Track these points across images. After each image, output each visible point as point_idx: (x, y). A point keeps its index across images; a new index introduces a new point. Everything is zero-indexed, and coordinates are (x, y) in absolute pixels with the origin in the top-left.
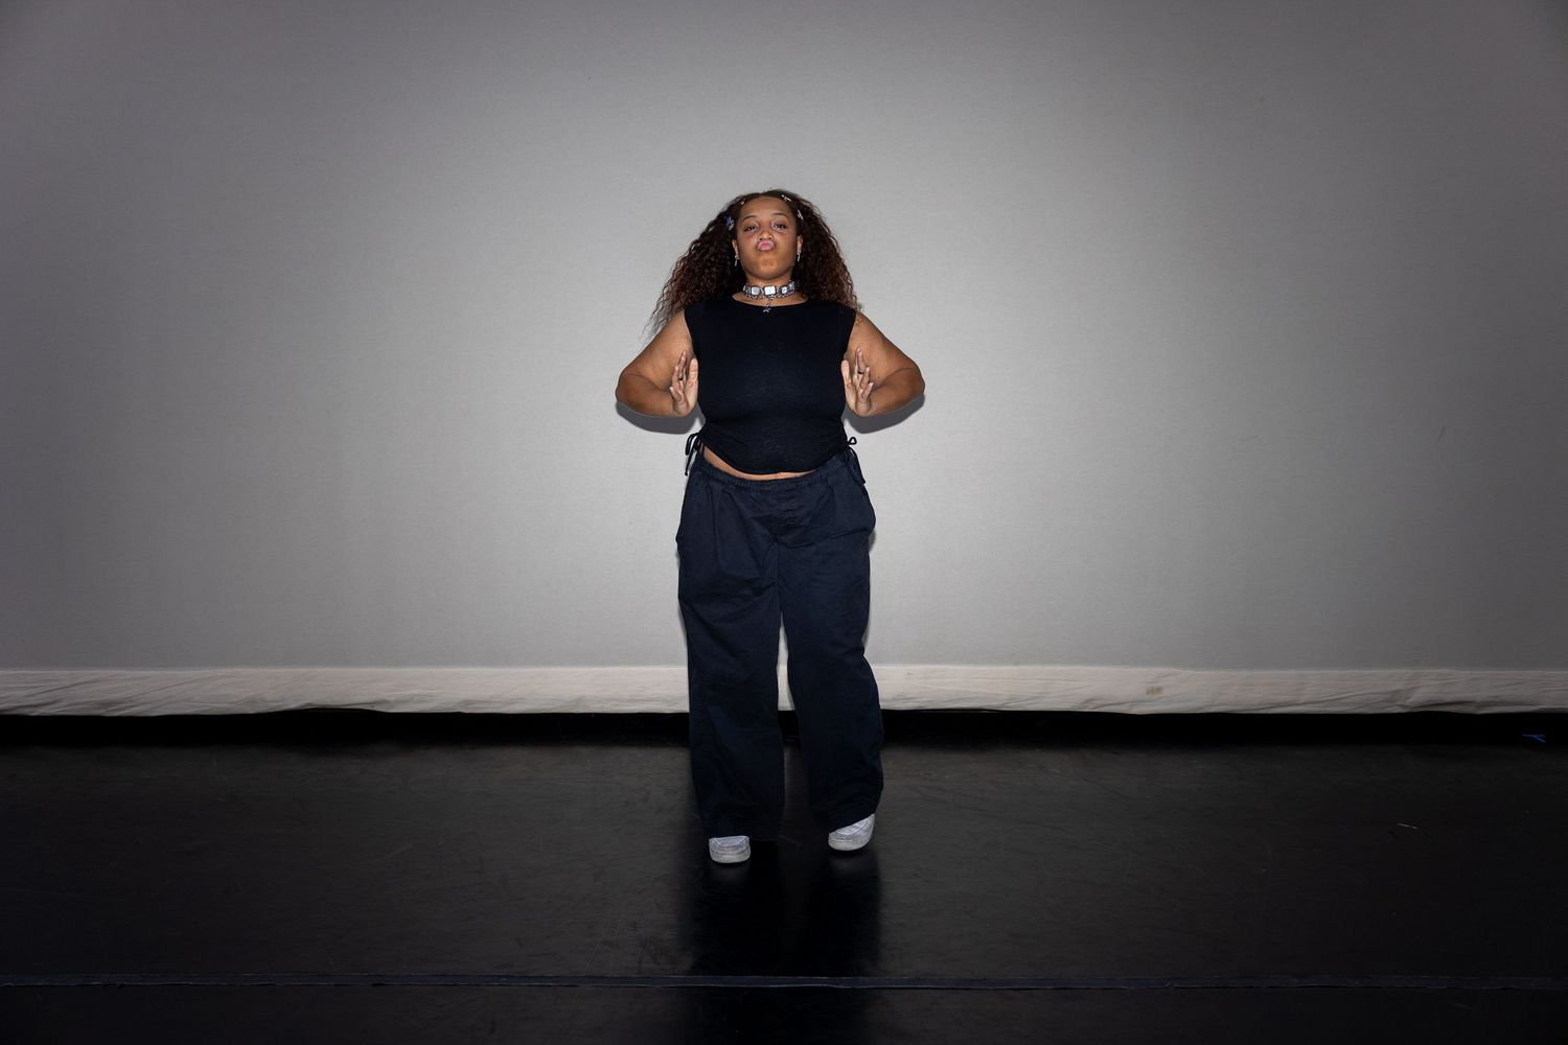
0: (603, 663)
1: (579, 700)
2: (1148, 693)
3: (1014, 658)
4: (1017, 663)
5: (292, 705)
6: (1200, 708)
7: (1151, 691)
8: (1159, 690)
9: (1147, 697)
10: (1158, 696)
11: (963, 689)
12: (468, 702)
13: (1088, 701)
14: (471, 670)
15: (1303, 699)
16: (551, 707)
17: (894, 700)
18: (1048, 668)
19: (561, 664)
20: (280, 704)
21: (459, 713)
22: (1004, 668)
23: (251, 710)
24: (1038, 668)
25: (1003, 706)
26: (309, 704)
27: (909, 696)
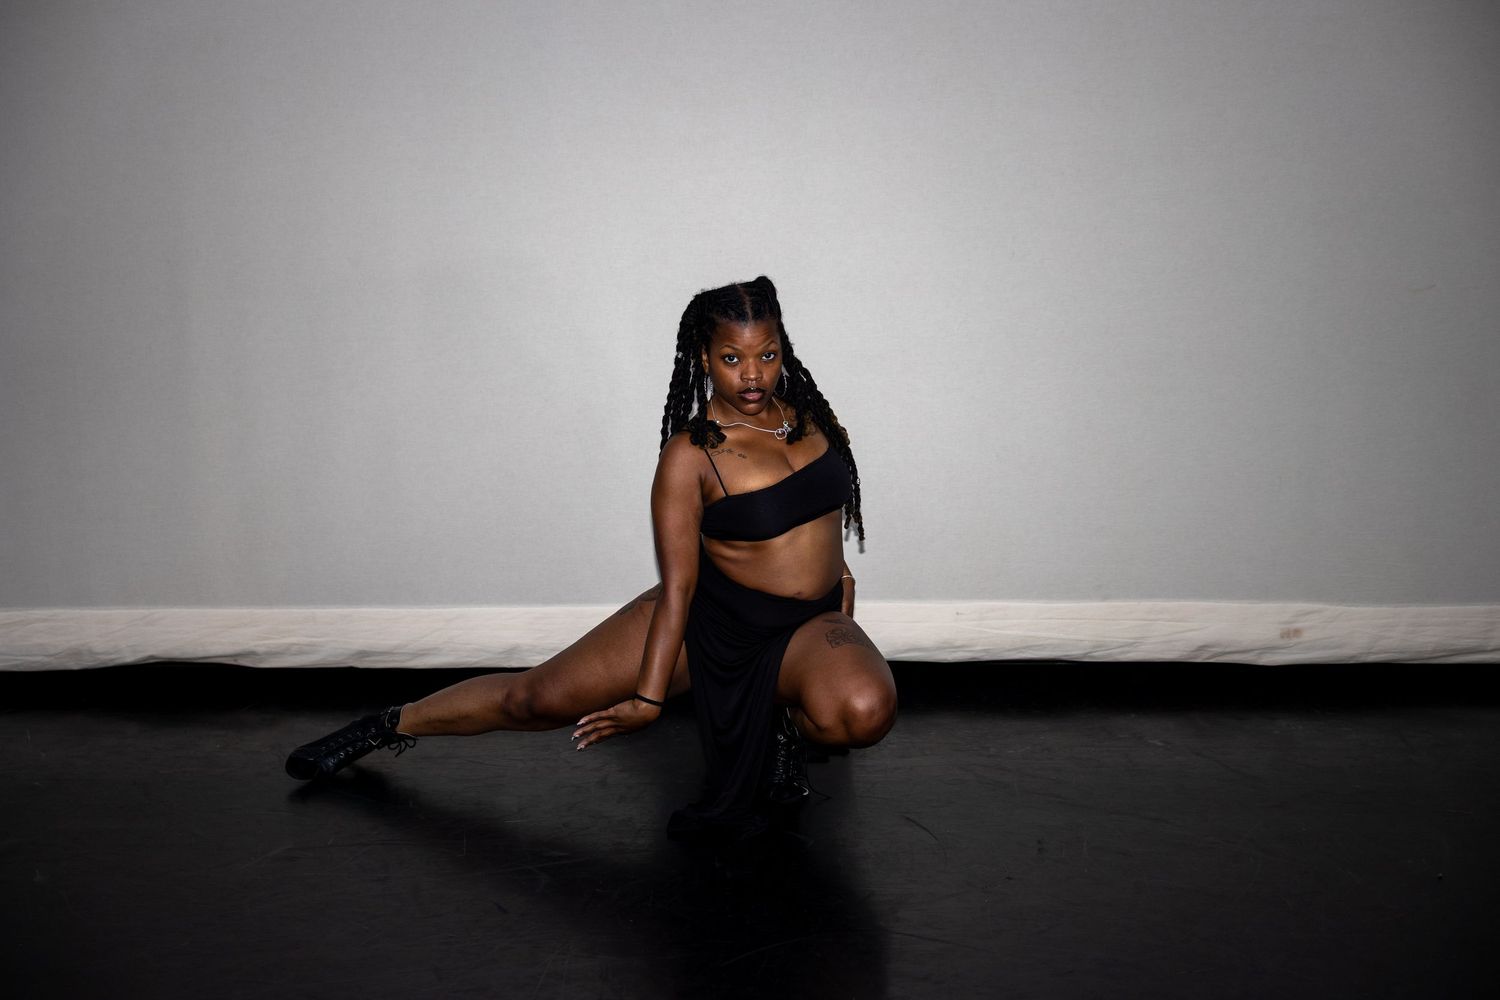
0: (546, 601)
1: (512, 650)
2: (1282, 637)
3: (1102, 592)
4: (1105, 598)
5: (129, 658)
6: (1353, 657)
7: (1286, 634)
8: (1297, 632)
9: (1282, 642)
10: (1295, 640)
11: (1032, 634)
12: (363, 654)
13: (1202, 648)
14: (365, 610)
15: (1493, 644)
16: (476, 660)
17: (939, 648)
18: (1146, 604)
19: (487, 602)
20: (113, 657)
21: (351, 669)
22: (1083, 605)
23: (74, 665)
24: (1132, 604)
25: (1085, 655)
26: (152, 657)
27: (958, 643)
